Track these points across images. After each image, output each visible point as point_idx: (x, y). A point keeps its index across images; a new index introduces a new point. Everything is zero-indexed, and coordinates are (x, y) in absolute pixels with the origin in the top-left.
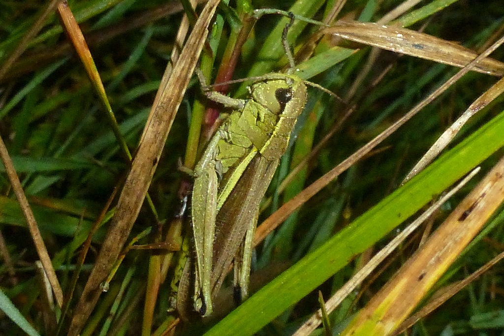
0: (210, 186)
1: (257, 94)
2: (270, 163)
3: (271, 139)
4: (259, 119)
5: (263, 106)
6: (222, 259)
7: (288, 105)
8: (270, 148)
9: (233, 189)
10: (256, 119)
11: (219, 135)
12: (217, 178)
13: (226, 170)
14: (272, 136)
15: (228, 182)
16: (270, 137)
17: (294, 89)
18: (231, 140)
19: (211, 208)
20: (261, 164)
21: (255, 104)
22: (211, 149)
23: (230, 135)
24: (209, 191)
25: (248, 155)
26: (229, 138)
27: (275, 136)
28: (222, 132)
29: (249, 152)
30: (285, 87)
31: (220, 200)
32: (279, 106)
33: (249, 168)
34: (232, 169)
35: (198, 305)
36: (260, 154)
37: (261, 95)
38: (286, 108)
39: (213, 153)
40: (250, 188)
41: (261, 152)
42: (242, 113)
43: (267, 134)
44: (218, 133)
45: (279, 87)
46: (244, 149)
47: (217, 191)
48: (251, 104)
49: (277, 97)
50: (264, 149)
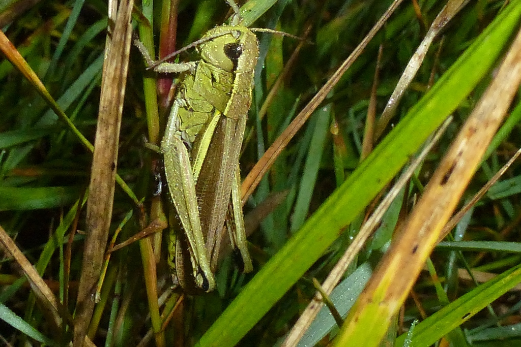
0: (181, 158)
1: (205, 54)
2: (237, 122)
3: (232, 98)
4: (214, 80)
5: (215, 66)
6: (212, 227)
7: (241, 60)
8: (233, 107)
9: (206, 156)
10: (211, 80)
11: (177, 105)
12: (186, 149)
13: (193, 139)
14: (232, 95)
15: (199, 151)
16: (231, 96)
17: (243, 41)
18: (191, 107)
19: (188, 181)
20: (228, 125)
21: (206, 66)
22: (173, 121)
23: (188, 101)
24: (181, 165)
25: (212, 119)
26: (188, 106)
27: (235, 94)
28: (179, 100)
29: (212, 115)
30: (233, 41)
31: (195, 170)
32: (231, 63)
33: (217, 133)
34: (199, 136)
35: (200, 281)
36: (224, 116)
37: (210, 55)
38: (239, 63)
39: (176, 124)
40: (223, 151)
41: (225, 114)
42: (195, 76)
43: (227, 94)
44: (176, 102)
45: (227, 43)
46: (207, 114)
47: (190, 162)
48: (202, 66)
49: (226, 54)
50: (227, 109)
